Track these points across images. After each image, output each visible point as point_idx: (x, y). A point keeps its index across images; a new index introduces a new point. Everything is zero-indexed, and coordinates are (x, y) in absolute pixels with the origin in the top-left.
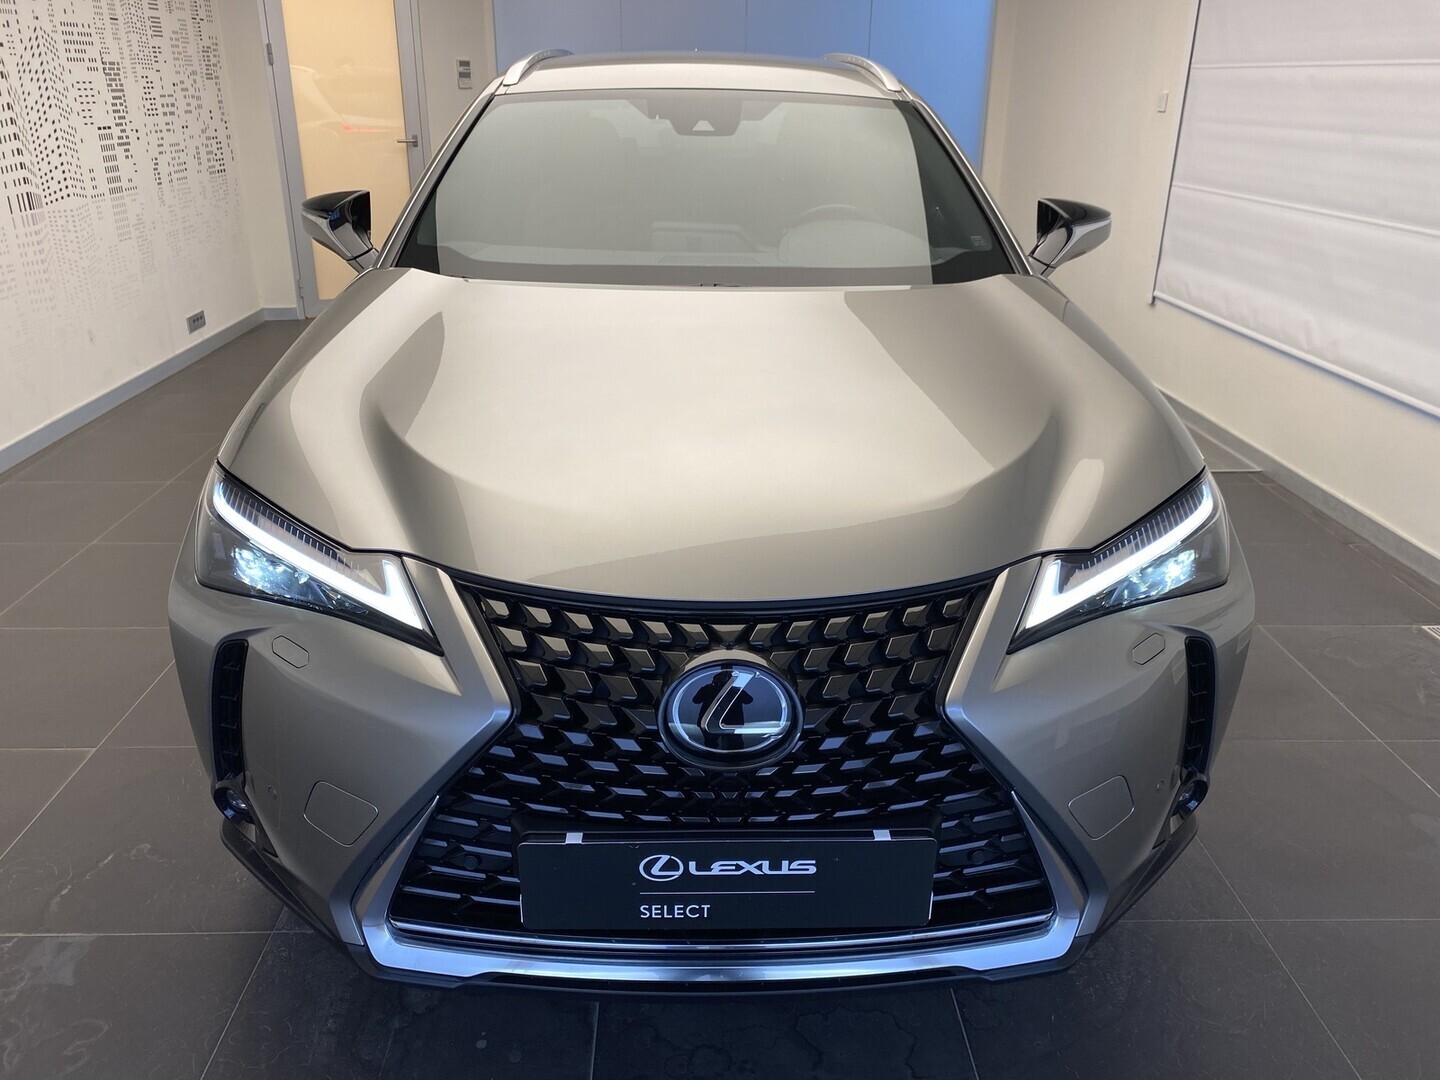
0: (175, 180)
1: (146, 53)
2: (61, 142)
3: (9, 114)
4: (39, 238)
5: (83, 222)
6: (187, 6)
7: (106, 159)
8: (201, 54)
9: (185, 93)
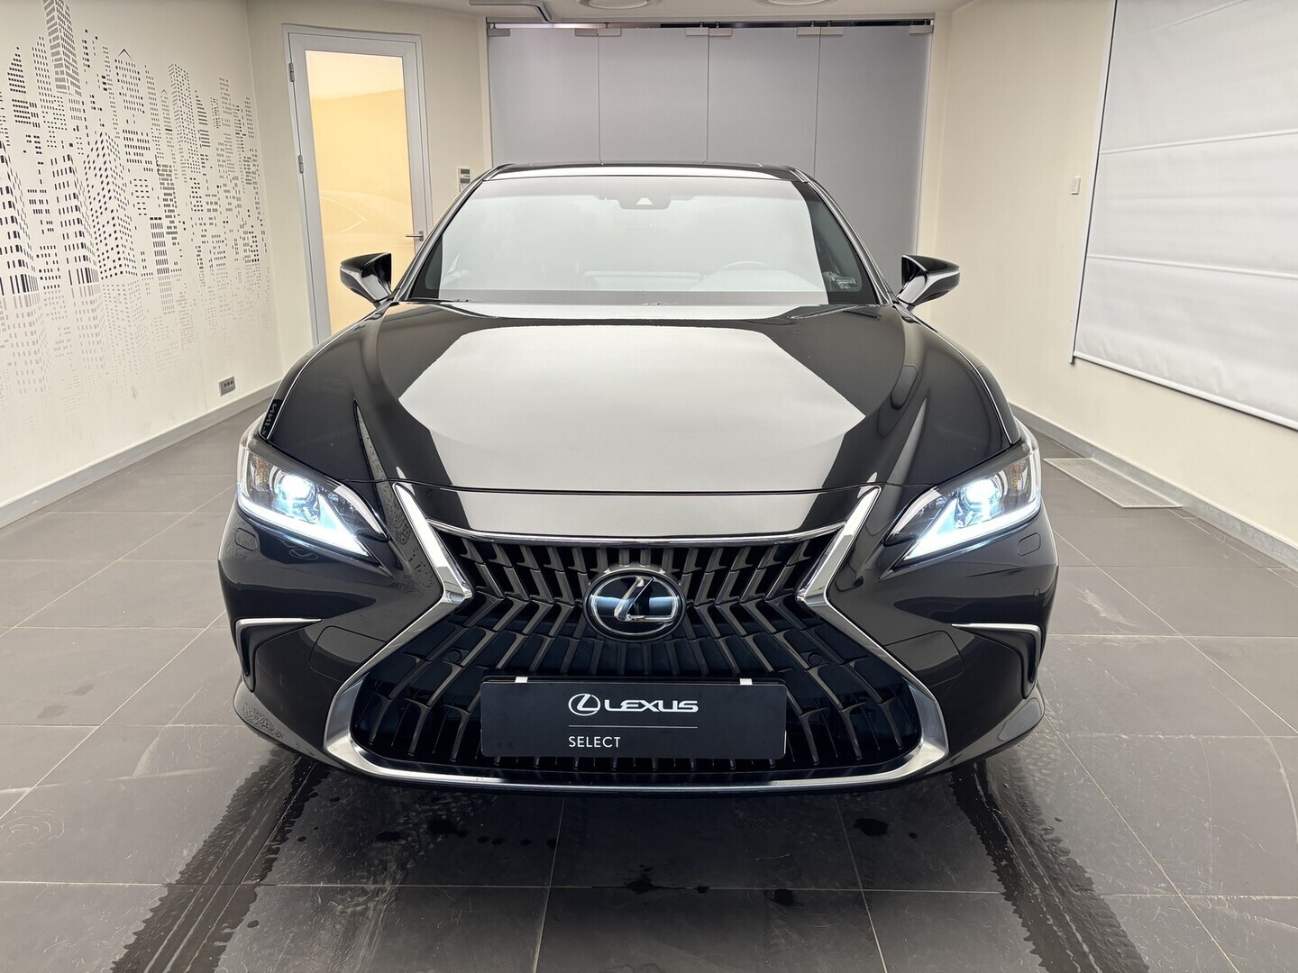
0: (215, 267)
1: (195, 159)
2: (117, 228)
3: (74, 202)
4: (94, 306)
5: (132, 296)
6: (232, 123)
7: (155, 244)
8: (243, 163)
9: (228, 194)
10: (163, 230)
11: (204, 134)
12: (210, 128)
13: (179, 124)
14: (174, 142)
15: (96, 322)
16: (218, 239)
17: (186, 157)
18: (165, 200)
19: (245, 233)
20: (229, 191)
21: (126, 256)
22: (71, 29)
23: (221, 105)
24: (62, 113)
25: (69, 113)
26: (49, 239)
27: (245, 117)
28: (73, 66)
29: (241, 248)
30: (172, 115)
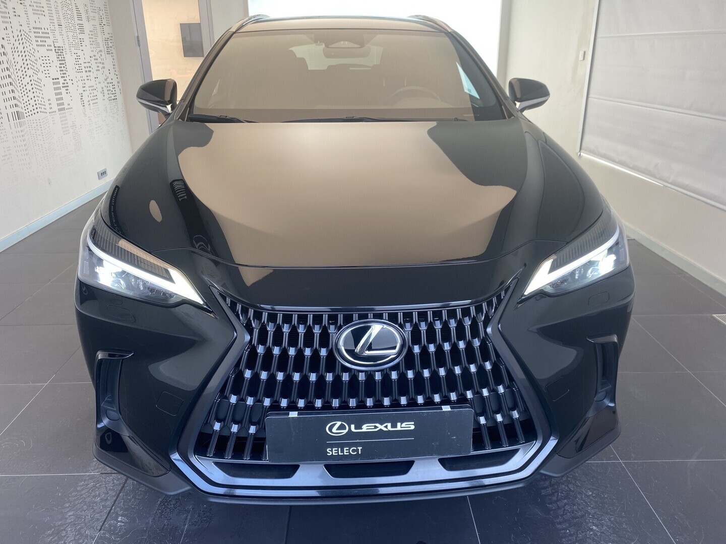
0: (91, 104)
1: (76, 41)
2: (34, 86)
3: (7, 73)
4: (23, 133)
5: (45, 126)
6: (97, 19)
7: (56, 94)
8: (104, 42)
9: (96, 61)
10: (61, 85)
11: (81, 26)
12: (84, 22)
13: (66, 21)
14: (64, 32)
15: (25, 143)
16: (92, 88)
17: (71, 40)
18: (60, 67)
19: (108, 83)
20: (97, 59)
21: (40, 102)
23: (89, 8)
27: (104, 14)
29: (106, 92)
30: (61, 17)
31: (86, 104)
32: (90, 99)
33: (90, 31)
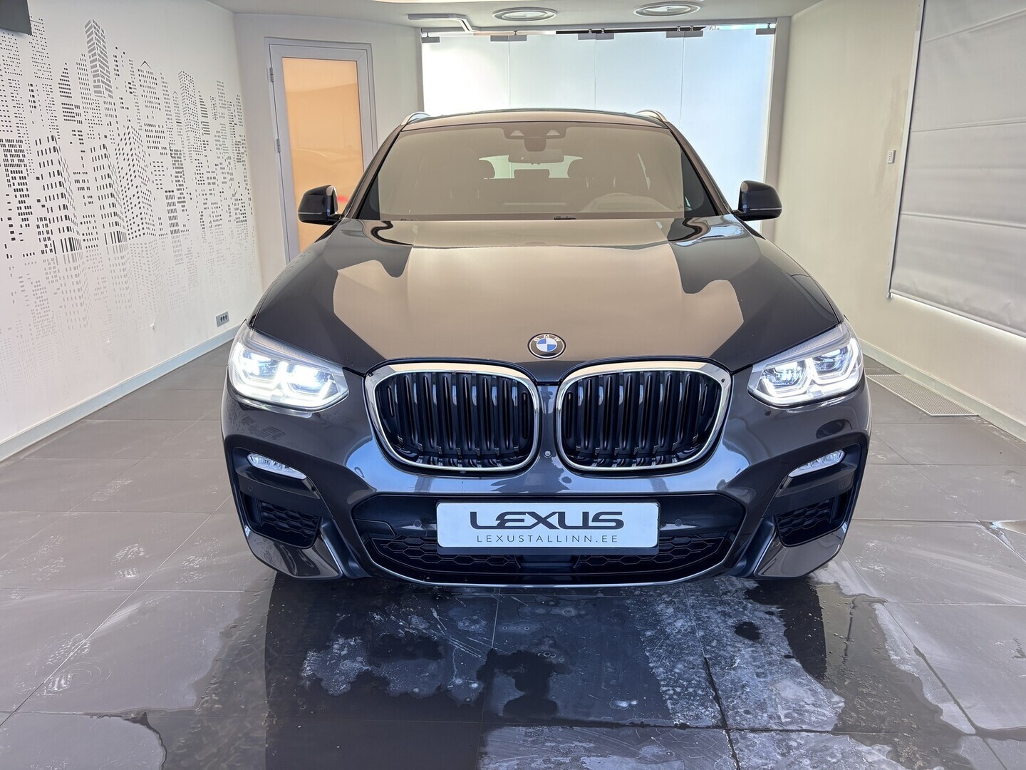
0: (213, 226)
1: (199, 144)
2: (141, 200)
3: (108, 181)
4: (123, 261)
5: (152, 252)
6: (226, 116)
7: (169, 211)
8: (235, 146)
9: (223, 171)
10: (175, 200)
11: (206, 124)
12: (210, 119)
13: (187, 118)
14: (184, 132)
15: (125, 273)
16: (216, 205)
17: (192, 143)
18: (176, 177)
19: (236, 200)
20: (224, 168)
21: (148, 221)
22: (105, 48)
23: (218, 102)
24: (98, 112)
25: (103, 112)
26: (90, 210)
27: (236, 111)
28: (107, 75)
29: (233, 212)
30: (181, 112)
31: (207, 225)
32: (212, 219)
33: (217, 132)
